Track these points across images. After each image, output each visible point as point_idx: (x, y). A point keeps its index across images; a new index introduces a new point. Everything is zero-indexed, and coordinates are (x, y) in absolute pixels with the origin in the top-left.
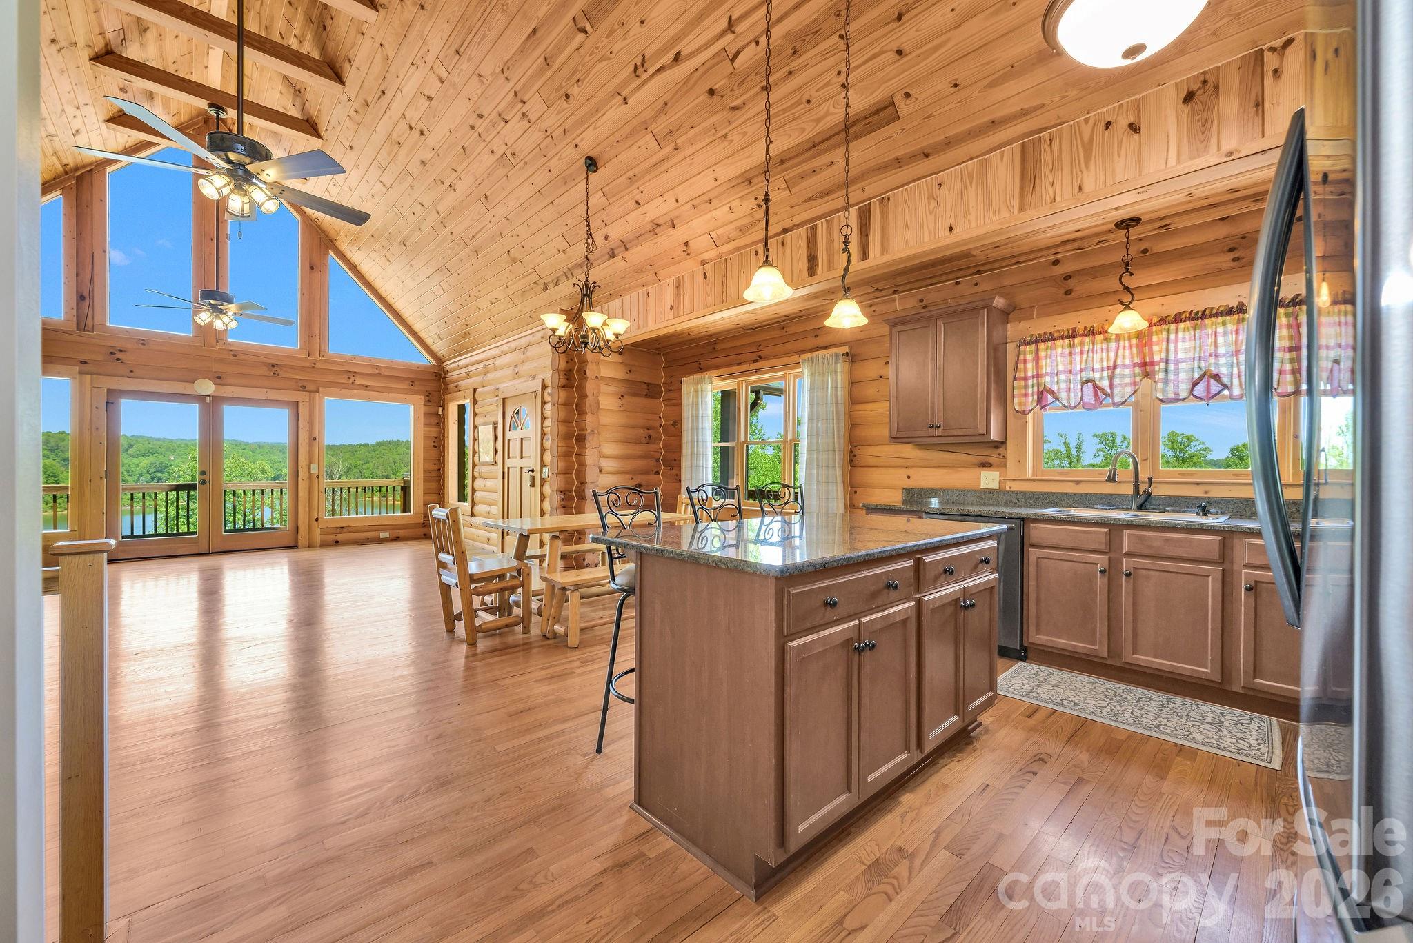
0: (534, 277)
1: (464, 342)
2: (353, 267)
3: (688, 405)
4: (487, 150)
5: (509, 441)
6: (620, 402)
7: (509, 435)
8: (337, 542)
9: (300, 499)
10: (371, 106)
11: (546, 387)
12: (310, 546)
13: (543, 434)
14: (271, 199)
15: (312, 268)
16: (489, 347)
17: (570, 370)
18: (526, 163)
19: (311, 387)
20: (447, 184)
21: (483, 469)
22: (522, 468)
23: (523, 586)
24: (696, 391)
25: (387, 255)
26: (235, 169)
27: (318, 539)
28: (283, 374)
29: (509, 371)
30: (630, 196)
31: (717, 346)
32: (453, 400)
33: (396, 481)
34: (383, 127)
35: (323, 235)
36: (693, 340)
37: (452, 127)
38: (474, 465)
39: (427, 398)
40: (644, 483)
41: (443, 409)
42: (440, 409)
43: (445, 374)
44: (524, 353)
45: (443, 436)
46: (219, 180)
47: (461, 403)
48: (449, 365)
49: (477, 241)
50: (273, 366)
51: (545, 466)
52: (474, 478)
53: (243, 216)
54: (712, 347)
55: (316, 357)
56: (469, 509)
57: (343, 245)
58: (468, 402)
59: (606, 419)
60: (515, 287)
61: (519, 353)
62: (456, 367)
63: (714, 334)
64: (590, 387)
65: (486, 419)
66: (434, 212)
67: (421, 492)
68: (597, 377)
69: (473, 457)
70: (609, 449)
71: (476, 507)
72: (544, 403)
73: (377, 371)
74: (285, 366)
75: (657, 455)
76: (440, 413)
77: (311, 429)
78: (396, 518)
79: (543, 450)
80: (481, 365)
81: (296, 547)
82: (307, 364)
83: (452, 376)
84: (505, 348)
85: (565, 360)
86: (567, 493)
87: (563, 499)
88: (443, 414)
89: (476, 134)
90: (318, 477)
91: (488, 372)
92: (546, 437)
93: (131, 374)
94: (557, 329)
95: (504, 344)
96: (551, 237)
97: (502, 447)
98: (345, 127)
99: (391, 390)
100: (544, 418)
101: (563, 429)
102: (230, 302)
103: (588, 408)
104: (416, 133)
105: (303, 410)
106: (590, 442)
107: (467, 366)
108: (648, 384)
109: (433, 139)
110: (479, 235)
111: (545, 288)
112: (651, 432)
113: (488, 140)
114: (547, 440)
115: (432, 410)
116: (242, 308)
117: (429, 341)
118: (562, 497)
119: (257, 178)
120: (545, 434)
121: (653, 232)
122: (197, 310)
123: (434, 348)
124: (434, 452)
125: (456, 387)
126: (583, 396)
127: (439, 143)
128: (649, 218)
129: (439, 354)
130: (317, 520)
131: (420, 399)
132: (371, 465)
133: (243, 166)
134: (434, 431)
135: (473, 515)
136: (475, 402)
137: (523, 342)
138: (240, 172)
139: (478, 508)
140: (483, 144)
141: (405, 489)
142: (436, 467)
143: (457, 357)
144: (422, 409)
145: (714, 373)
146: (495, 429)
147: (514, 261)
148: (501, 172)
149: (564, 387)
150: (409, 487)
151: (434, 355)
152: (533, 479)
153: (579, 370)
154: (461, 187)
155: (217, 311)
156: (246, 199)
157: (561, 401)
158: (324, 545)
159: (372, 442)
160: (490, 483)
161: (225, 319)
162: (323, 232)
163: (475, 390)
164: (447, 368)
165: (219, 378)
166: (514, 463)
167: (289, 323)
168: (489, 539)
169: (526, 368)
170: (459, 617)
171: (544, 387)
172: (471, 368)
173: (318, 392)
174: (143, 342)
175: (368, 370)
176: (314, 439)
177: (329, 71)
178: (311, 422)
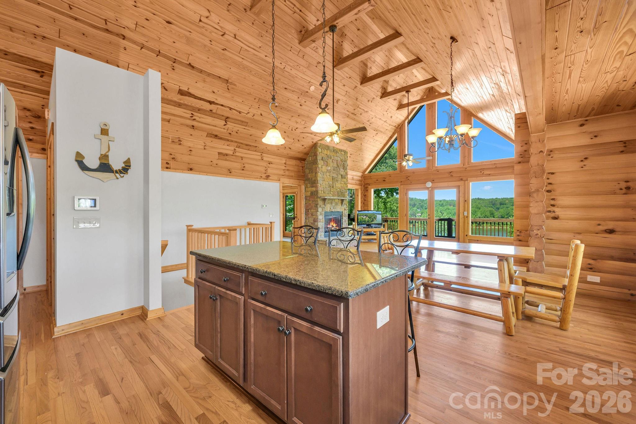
6: (581, 164)
9: (460, 226)
19: (464, 179)
28: (454, 175)
40: (618, 229)
50: (450, 173)
55: (466, 166)
57: (478, 113)
64: (534, 160)
73: (495, 166)
74: (455, 172)
77: (464, 197)
82: (463, 169)
90: (467, 217)
93: (411, 183)
103: (532, 175)
105: (462, 189)
106: (533, 197)
112: (630, 184)
130: (467, 235)
165: (433, 180)
173: (467, 180)
174: (414, 173)
175: (491, 167)
176: (466, 201)
177: (418, 60)
178: (464, 194)
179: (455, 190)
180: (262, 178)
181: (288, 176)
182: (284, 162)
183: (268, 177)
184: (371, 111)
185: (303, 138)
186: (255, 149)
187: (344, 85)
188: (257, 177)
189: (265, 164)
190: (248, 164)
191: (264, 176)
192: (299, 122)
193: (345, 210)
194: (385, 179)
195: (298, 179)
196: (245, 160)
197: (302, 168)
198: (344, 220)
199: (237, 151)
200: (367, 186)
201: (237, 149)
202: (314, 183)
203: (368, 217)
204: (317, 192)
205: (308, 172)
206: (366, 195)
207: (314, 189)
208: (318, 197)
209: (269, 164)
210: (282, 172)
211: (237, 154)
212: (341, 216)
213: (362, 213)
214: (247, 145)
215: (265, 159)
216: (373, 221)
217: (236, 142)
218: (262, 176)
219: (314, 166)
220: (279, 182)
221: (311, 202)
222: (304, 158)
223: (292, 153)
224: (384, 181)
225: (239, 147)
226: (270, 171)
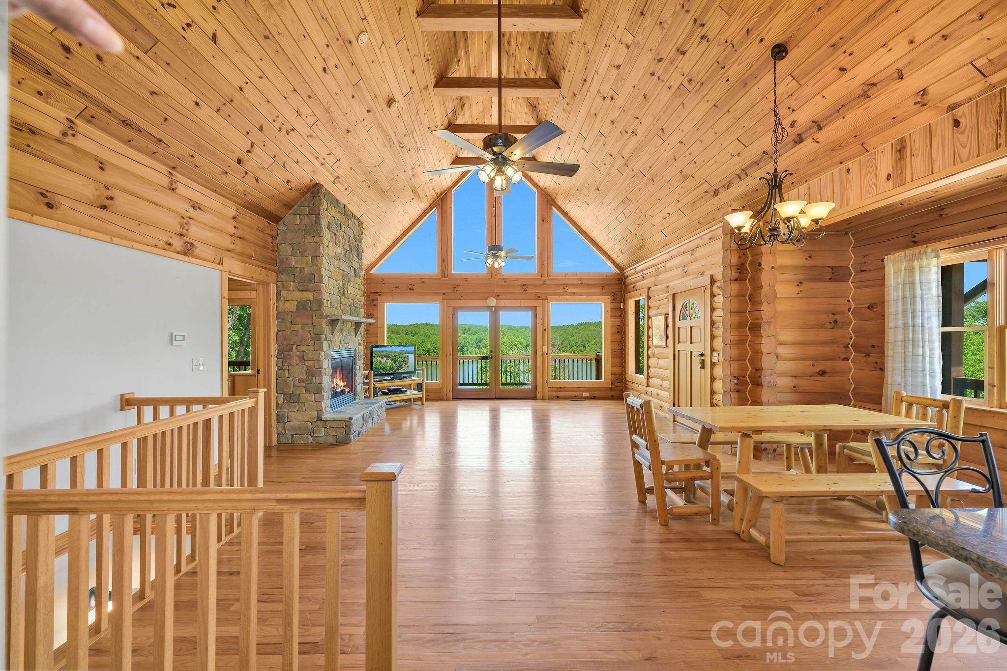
0: (705, 187)
1: (639, 253)
2: (566, 214)
3: (896, 286)
4: (666, 88)
5: (679, 328)
6: (798, 289)
7: (679, 324)
8: (558, 397)
9: (537, 368)
10: (577, 95)
11: (715, 282)
12: (543, 399)
13: (713, 323)
14: (517, 172)
15: (543, 221)
16: (661, 254)
17: (742, 264)
18: (702, 84)
19: (543, 296)
20: (630, 132)
21: (657, 350)
22: (691, 352)
23: (712, 478)
24: (911, 270)
25: (587, 200)
26: (497, 158)
27: (547, 394)
28: (529, 290)
29: (679, 271)
30: (833, 64)
31: (944, 213)
32: (631, 297)
33: (592, 355)
34: (584, 109)
35: (549, 198)
36: (910, 210)
37: (635, 82)
38: (649, 347)
39: (613, 298)
40: (828, 370)
41: (624, 304)
42: (622, 304)
43: (625, 278)
44: (692, 254)
45: (624, 325)
46: (489, 168)
47: (637, 299)
48: (628, 272)
49: (653, 171)
50: (523, 286)
51: (715, 351)
52: (649, 357)
53: (502, 190)
54: (939, 213)
55: (546, 277)
56: (645, 381)
57: (560, 202)
58: (643, 299)
59: (782, 306)
60: (686, 200)
61: (688, 255)
62: (633, 273)
63: (942, 198)
64: (765, 278)
65: (658, 310)
66: (620, 158)
67: (609, 365)
68: (773, 267)
69: (648, 340)
70: (787, 336)
71: (650, 380)
72: (713, 295)
73: (580, 282)
74: (530, 285)
75: (847, 341)
76: (622, 307)
77: (543, 324)
78: (593, 383)
79: (713, 337)
80: (654, 269)
81: (535, 398)
82: (541, 282)
83: (631, 279)
84: (674, 253)
85: (737, 255)
86: (741, 378)
87: (737, 384)
88: (624, 309)
89: (656, 78)
90: (547, 354)
91: (660, 274)
92: (715, 326)
93: (461, 298)
94: (743, 227)
95: (673, 249)
96: (725, 144)
97: (672, 334)
98: (561, 118)
99: (588, 294)
100: (713, 309)
101: (736, 319)
102: (501, 250)
103: (763, 299)
104: (608, 100)
105: (539, 311)
106: (765, 330)
107: (642, 271)
108: (832, 268)
109: (619, 101)
110: (654, 166)
111: (716, 193)
112: (837, 317)
113: (666, 79)
114: (717, 328)
115: (617, 305)
116: (507, 253)
117: (614, 256)
118: (736, 381)
119: (510, 160)
120: (714, 323)
121: (866, 95)
122: (487, 258)
123: (618, 260)
124: (618, 336)
125: (634, 287)
126: (757, 287)
127: (625, 100)
128: (856, 83)
129: (621, 265)
130: (547, 382)
131: (608, 298)
132: (575, 338)
133: (501, 154)
134: (617, 321)
135: (648, 386)
136: (649, 298)
137: (692, 245)
138: (500, 159)
139: (653, 381)
140: (663, 84)
141: (598, 361)
142: (620, 347)
143: (634, 265)
144: (609, 305)
145: (944, 244)
146: (666, 319)
147: (686, 178)
148: (678, 101)
149: (736, 280)
150: (601, 360)
151: (617, 265)
152: (702, 363)
153: (751, 263)
154: (641, 130)
155: (495, 257)
156: (504, 177)
157: (734, 293)
158: (551, 399)
159: (575, 324)
160: (662, 362)
161: (499, 261)
162: (549, 196)
163: (649, 289)
164: (627, 274)
165: (498, 296)
166: (684, 348)
167: (531, 258)
168: (661, 407)
169: (694, 267)
170: (650, 490)
171: (713, 281)
172: (645, 272)
173: (547, 299)
174: (466, 280)
175: (575, 282)
176: (545, 330)
177: (551, 83)
178: (543, 319)
179: (529, 314)
180: (173, 248)
181: (241, 254)
182: (233, 213)
183: (188, 251)
184: (424, 150)
185: (297, 162)
186: (154, 147)
187: (413, 72)
188: (156, 242)
189: (182, 207)
190: (124, 190)
191: (178, 243)
192: (304, 117)
193: (360, 344)
194: (413, 287)
195: (263, 267)
196: (108, 177)
197: (270, 240)
198: (358, 367)
199: (79, 129)
200: (375, 296)
201: (80, 124)
202: (311, 281)
203: (392, 360)
204: (320, 303)
205: (289, 252)
206: (371, 315)
207: (310, 295)
208: (321, 316)
209: (191, 210)
210: (226, 242)
211: (79, 142)
212: (354, 358)
213: (379, 352)
214: (125, 123)
215: (181, 189)
216: (401, 367)
217: (84, 94)
218: (171, 241)
219: (309, 239)
220: (220, 267)
221: (298, 327)
222: (279, 214)
223: (257, 195)
224: (411, 289)
225: (91, 120)
226: (195, 232)
